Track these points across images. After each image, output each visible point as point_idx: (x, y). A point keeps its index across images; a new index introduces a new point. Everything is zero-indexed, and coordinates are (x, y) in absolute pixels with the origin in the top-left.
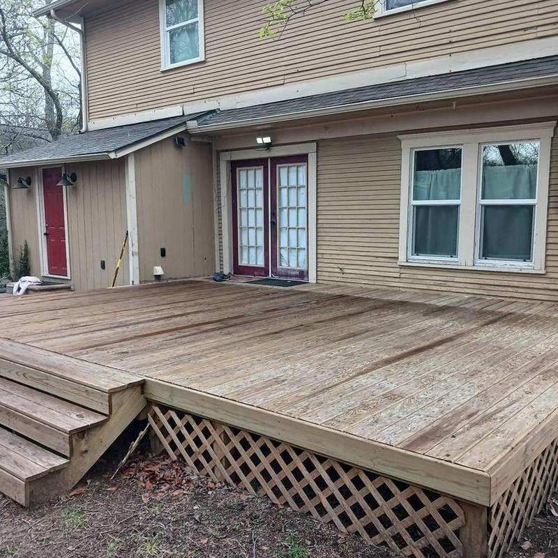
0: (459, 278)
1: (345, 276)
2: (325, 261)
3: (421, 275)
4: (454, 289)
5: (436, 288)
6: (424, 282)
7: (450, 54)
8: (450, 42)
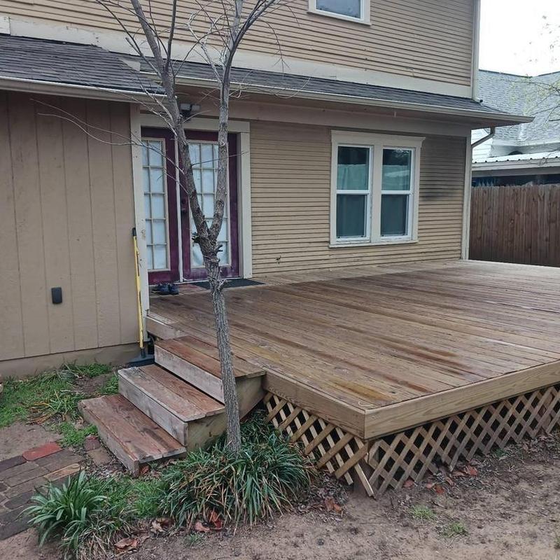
0: (371, 253)
1: (281, 265)
2: (260, 252)
3: (344, 254)
4: (367, 263)
5: (356, 263)
6: (347, 260)
7: (366, 69)
8: (366, 59)
